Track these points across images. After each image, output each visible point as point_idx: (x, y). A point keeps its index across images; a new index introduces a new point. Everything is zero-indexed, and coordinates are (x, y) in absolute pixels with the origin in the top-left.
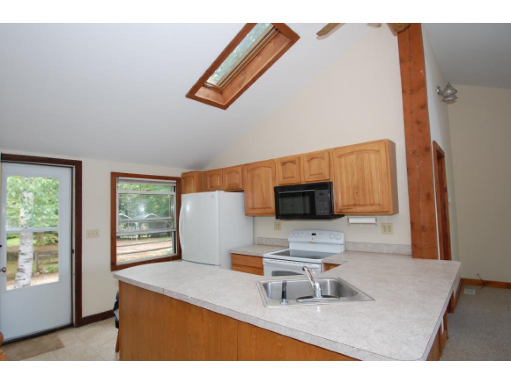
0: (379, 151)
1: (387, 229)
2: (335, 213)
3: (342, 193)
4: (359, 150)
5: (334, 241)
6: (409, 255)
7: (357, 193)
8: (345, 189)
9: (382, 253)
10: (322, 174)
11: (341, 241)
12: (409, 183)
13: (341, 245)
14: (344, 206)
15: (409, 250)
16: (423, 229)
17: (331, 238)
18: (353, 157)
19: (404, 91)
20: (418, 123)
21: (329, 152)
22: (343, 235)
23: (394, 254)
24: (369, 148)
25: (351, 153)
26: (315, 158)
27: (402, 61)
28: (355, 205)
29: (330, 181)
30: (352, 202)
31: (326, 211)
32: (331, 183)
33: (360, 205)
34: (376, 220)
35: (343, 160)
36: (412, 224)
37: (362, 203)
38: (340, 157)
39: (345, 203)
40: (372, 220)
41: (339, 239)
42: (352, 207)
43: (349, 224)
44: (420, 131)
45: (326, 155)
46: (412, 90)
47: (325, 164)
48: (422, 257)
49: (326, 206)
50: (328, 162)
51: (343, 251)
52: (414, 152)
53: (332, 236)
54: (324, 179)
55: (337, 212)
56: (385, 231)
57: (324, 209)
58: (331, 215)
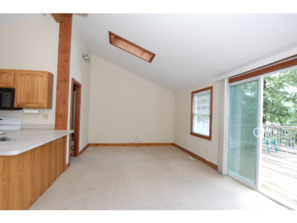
0: (43, 77)
1: (46, 117)
2: (15, 107)
3: (21, 96)
4: (32, 74)
5: (14, 123)
6: (53, 129)
7: (29, 96)
8: (22, 94)
9: (42, 129)
10: (9, 83)
11: (19, 123)
12: (57, 95)
13: (19, 125)
14: (21, 103)
15: (54, 127)
16: (61, 116)
17: (12, 121)
18: (29, 77)
19: (59, 51)
20: (64, 67)
21: (15, 71)
22: (20, 120)
23: (48, 129)
24: (38, 74)
25: (28, 75)
26: (5, 73)
27: (60, 36)
28: (27, 103)
29: (14, 88)
30: (26, 101)
31: (9, 105)
32: (14, 90)
33: (30, 103)
34: (39, 112)
35: (23, 77)
36: (56, 114)
37: (31, 102)
38: (21, 75)
39: (22, 102)
40: (36, 111)
41: (17, 122)
42: (26, 104)
43: (24, 114)
44: (64, 71)
45: (13, 73)
46: (62, 52)
47: (11, 78)
48: (59, 129)
49: (9, 102)
50: (13, 77)
51: (19, 128)
52: (60, 80)
53: (13, 120)
54: (9, 86)
55: (16, 106)
56: (45, 118)
57: (7, 104)
58: (12, 108)
